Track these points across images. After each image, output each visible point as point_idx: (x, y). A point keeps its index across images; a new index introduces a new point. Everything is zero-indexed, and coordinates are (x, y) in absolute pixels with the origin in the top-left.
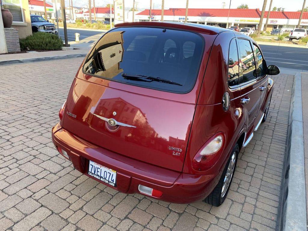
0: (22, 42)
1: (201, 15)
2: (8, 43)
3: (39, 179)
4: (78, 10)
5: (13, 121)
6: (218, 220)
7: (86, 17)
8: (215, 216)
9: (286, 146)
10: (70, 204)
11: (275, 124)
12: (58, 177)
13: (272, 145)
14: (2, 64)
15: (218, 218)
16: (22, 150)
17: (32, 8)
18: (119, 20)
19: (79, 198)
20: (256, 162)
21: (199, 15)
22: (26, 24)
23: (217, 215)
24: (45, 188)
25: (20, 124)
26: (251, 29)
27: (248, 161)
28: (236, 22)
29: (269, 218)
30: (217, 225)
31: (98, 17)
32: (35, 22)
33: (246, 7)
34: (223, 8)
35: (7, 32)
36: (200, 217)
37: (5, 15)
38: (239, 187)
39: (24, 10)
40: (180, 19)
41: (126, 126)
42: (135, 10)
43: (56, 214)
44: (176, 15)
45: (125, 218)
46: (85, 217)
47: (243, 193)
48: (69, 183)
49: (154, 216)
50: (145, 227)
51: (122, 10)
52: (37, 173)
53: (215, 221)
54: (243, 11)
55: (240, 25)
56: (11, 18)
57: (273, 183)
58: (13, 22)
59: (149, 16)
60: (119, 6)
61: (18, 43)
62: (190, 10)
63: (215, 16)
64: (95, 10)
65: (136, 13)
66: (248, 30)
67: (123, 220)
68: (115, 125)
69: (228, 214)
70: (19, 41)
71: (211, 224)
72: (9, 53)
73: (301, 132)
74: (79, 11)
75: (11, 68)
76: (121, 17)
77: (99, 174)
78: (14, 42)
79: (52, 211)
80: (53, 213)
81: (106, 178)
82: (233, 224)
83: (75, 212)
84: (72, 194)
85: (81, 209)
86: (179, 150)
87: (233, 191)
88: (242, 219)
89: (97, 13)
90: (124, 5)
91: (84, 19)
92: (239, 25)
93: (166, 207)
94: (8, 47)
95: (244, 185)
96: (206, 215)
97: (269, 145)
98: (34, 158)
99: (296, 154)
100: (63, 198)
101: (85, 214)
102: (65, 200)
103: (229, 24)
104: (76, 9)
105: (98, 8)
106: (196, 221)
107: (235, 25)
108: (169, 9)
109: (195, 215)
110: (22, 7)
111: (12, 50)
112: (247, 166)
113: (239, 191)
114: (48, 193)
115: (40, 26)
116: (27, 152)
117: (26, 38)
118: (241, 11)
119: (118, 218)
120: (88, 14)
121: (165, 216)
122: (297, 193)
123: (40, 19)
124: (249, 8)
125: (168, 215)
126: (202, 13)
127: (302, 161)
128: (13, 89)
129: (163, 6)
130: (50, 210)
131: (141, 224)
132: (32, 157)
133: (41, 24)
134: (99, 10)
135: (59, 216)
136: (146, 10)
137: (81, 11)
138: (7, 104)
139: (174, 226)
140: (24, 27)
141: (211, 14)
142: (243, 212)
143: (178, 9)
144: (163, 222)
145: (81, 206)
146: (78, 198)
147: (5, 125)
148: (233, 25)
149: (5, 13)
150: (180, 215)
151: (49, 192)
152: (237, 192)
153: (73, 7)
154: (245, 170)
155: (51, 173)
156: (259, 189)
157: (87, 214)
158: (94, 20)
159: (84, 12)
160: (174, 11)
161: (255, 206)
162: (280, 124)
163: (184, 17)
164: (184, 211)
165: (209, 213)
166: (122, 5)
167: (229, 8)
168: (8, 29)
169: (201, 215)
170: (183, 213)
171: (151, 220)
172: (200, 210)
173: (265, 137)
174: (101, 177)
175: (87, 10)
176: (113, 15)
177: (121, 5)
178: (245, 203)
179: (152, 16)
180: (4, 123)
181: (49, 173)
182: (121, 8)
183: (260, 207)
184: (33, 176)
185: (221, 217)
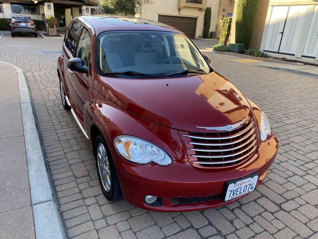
9: (47, 159)
13: (63, 152)
99: (32, 136)
173: (77, 160)
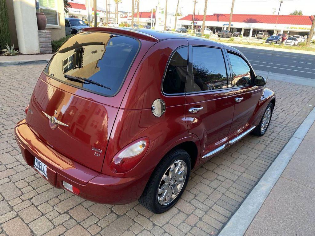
0: (55, 44)
1: (247, 21)
2: (40, 44)
3: (7, 169)
4: (123, 14)
5: (14, 115)
6: (154, 227)
7: (129, 21)
8: (152, 223)
10: (23, 194)
11: (273, 139)
12: (25, 169)
13: (257, 160)
14: (31, 64)
15: (154, 225)
16: (7, 142)
17: (79, 12)
18: (160, 24)
19: (34, 189)
20: (228, 175)
21: (245, 21)
22: (60, 27)
23: (155, 222)
24: (8, 177)
25: (18, 119)
26: (302, 37)
27: (219, 174)
28: (286, 29)
29: (209, 232)
30: (150, 231)
31: (141, 21)
32: (75, 25)
33: (300, 13)
34: (272, 14)
35: (40, 34)
36: (137, 222)
37: (40, 19)
38: (195, 198)
39: (59, 14)
40: (224, 25)
41: (62, 125)
42: (178, 15)
43: (6, 201)
44: (220, 21)
45: (65, 213)
46: (29, 207)
47: (194, 205)
48: (32, 175)
49: (93, 215)
50: (78, 223)
51: (164, 15)
52: (8, 163)
53: (150, 227)
54: (296, 18)
55: (290, 32)
56: (45, 21)
57: (233, 199)
58: (47, 25)
59: (192, 21)
60: (161, 11)
61: (50, 44)
62: (234, 15)
63: (263, 23)
64: (139, 15)
65: (179, 18)
66: (296, 38)
67: (62, 214)
68: (54, 123)
69: (167, 223)
70: (51, 43)
71: (144, 229)
72: (41, 54)
73: (294, 149)
74: (124, 16)
75: (37, 67)
76: (162, 22)
77: (40, 168)
78: (47, 43)
79: (4, 198)
80: (4, 199)
81: (44, 172)
82: (167, 233)
83: (23, 201)
84: (29, 185)
85: (30, 199)
86: (100, 151)
87: (186, 201)
88: (179, 229)
89: (140, 17)
90: (166, 10)
91: (128, 23)
92: (288, 32)
93: (110, 208)
94: (41, 48)
95: (201, 197)
96: (144, 221)
97: (253, 160)
98: (13, 150)
99: (273, 172)
100: (19, 187)
101: (31, 203)
102: (20, 189)
103: (278, 31)
104: (122, 13)
105: (141, 13)
106: (132, 225)
107: (284, 32)
108: (213, 14)
109: (133, 220)
110: (57, 11)
111: (44, 51)
112: (216, 179)
113: (192, 202)
114: (9, 182)
115: (79, 29)
116: (10, 144)
117: (60, 40)
118: (294, 17)
119: (59, 211)
120: (131, 18)
121: (103, 216)
122: (248, 211)
123: (81, 22)
124: (304, 15)
125: (106, 216)
126: (249, 19)
127: (275, 179)
128: (29, 87)
129: (205, 11)
130: (3, 197)
131: (76, 220)
132: (13, 149)
133: (81, 28)
134: (142, 15)
135: (7, 203)
136: (189, 15)
137: (126, 15)
138: (16, 100)
139: (107, 226)
140: (58, 30)
141: (258, 21)
142: (184, 223)
143: (222, 15)
144: (98, 221)
145: (32, 197)
146: (32, 189)
147: (5, 118)
148: (281, 33)
149: (40, 16)
150: (118, 216)
151: (11, 181)
152: (190, 203)
153: (118, 11)
154: (211, 182)
155: (21, 164)
156: (215, 203)
157: (33, 204)
158: (137, 24)
159: (128, 16)
160: (218, 17)
161: (201, 219)
162: (279, 140)
163: (228, 23)
164: (125, 214)
165: (149, 219)
166: (164, 11)
167: (277, 14)
168: (41, 31)
169: (140, 219)
170: (123, 215)
171: (88, 218)
172: (141, 215)
173: (255, 151)
174: (42, 171)
175: (131, 15)
176: (154, 19)
177: (162, 10)
178: (192, 215)
179: (195, 21)
180: (4, 116)
181: (20, 164)
182: (162, 13)
183: (205, 221)
184: (4, 165)
185: (158, 225)
